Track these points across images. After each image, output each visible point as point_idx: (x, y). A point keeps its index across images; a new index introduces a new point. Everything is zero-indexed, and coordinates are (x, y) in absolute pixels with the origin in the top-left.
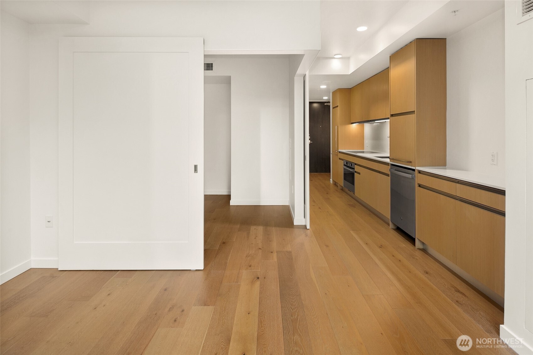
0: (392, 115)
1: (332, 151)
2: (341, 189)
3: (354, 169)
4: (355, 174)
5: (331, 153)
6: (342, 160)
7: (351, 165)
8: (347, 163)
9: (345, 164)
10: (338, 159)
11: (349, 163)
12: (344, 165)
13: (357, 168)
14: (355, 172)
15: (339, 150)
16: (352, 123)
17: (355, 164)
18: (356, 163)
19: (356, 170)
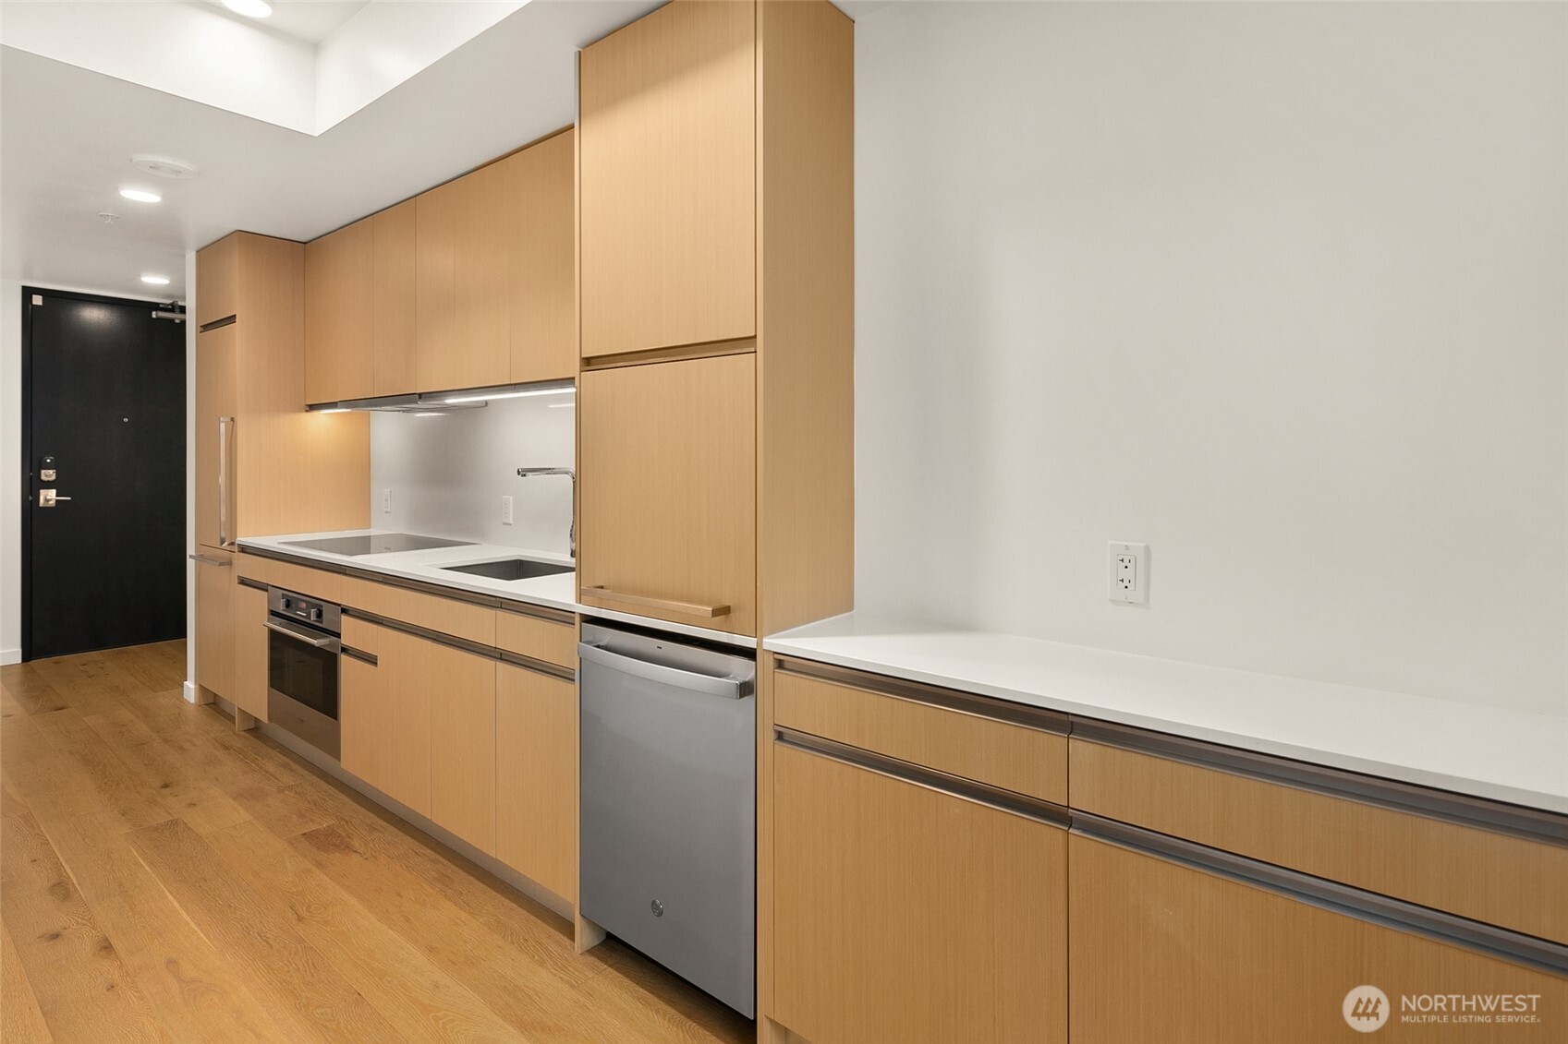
0: (588, 363)
1: (199, 544)
2: (249, 731)
3: (338, 636)
4: (344, 658)
5: (191, 549)
6: (262, 587)
7: (319, 615)
8: (288, 605)
9: (281, 608)
10: (236, 581)
11: (304, 605)
12: (273, 613)
13: (352, 632)
14: (344, 650)
15: (241, 539)
16: (312, 407)
17: (344, 611)
18: (346, 603)
19: (345, 641)
